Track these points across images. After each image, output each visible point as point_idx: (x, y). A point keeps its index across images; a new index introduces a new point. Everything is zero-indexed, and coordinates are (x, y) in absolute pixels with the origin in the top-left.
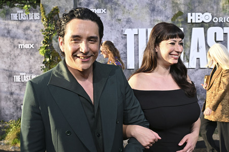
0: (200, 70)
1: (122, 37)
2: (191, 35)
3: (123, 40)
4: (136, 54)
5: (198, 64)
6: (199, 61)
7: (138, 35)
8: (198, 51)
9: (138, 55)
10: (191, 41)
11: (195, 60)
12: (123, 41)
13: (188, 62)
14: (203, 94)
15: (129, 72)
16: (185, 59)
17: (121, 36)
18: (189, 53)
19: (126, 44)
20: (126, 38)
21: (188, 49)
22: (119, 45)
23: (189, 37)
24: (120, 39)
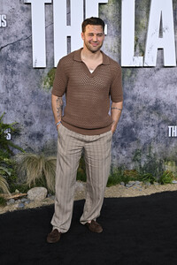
0: (163, 70)
1: (22, 9)
2: (149, 6)
3: (24, 14)
4: (49, 40)
5: (161, 60)
6: (162, 53)
7: (52, 4)
8: (161, 35)
9: (53, 42)
10: (148, 18)
11: (155, 53)
12: (24, 16)
13: (143, 55)
14: (167, 113)
15: (36, 73)
16: (138, 51)
17: (19, 5)
18: (145, 40)
19: (30, 22)
20: (29, 10)
21: (144, 31)
22: (17, 23)
23: (145, 9)
24: (19, 12)
